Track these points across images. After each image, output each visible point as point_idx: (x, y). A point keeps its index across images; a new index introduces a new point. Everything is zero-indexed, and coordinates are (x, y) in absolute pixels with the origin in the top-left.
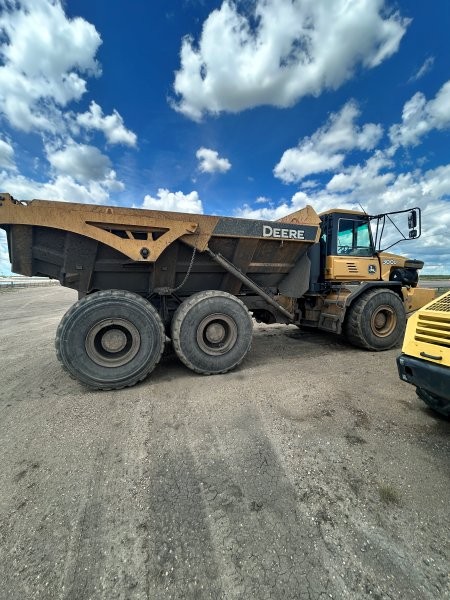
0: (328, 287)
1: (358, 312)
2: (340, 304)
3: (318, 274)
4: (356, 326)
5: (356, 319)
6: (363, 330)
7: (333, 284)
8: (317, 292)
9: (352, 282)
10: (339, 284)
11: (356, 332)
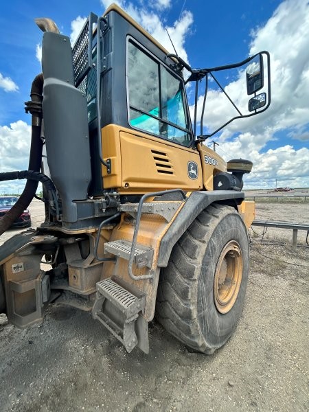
0: (112, 208)
1: (189, 275)
2: (140, 264)
3: (87, 175)
4: (187, 316)
5: (184, 295)
6: (202, 319)
7: (123, 199)
8: (88, 222)
9: (162, 195)
10: (136, 199)
11: (188, 332)
